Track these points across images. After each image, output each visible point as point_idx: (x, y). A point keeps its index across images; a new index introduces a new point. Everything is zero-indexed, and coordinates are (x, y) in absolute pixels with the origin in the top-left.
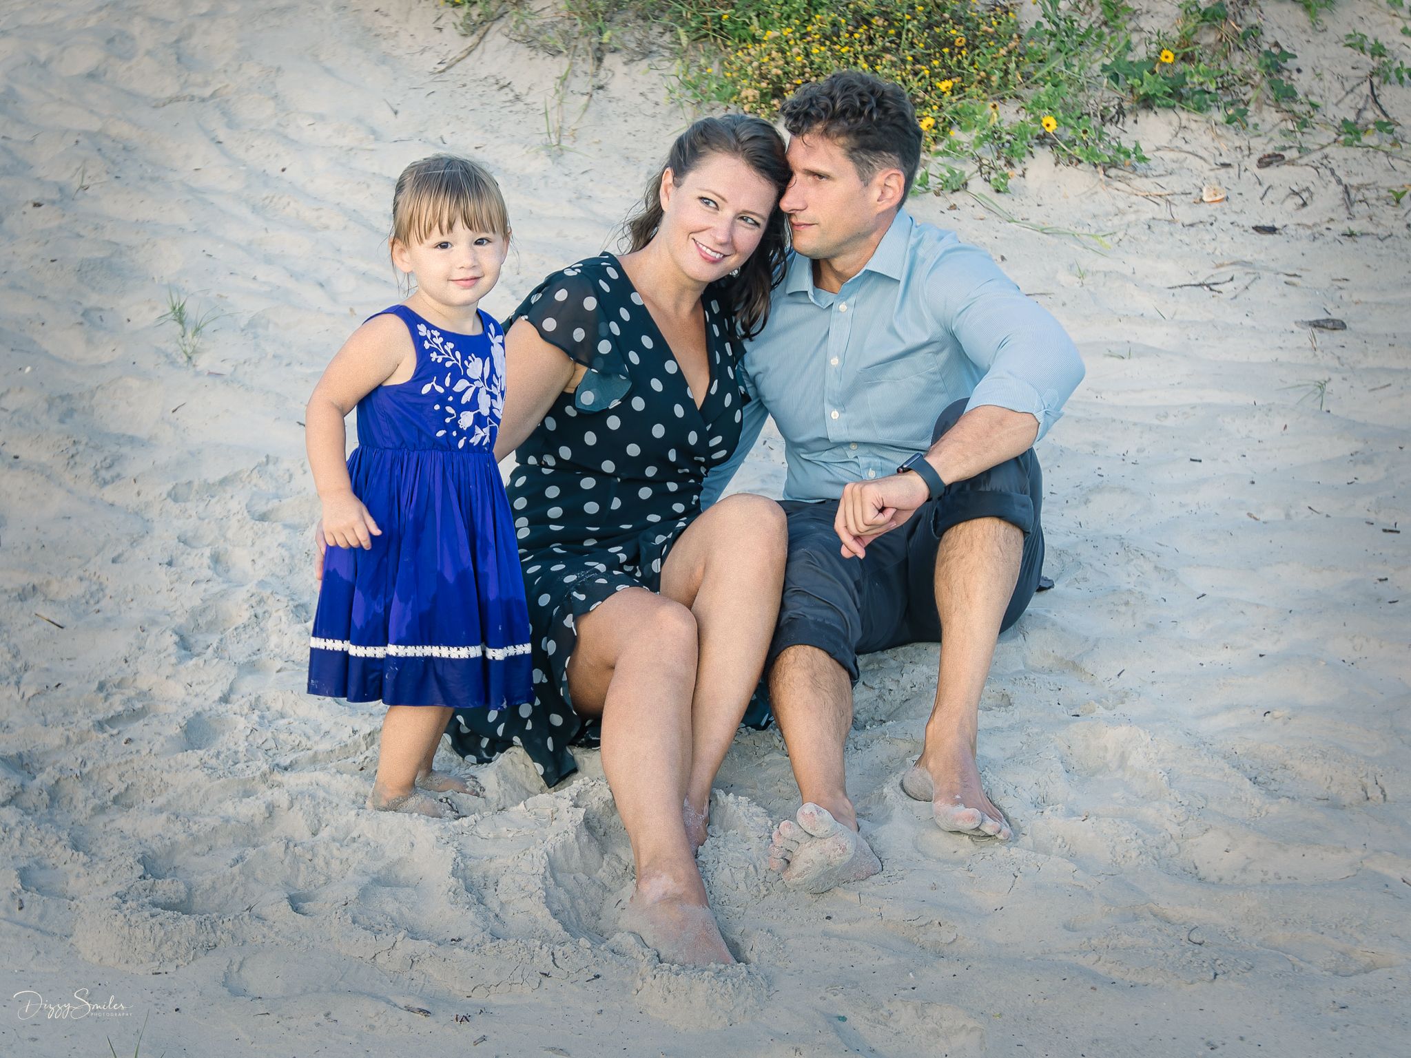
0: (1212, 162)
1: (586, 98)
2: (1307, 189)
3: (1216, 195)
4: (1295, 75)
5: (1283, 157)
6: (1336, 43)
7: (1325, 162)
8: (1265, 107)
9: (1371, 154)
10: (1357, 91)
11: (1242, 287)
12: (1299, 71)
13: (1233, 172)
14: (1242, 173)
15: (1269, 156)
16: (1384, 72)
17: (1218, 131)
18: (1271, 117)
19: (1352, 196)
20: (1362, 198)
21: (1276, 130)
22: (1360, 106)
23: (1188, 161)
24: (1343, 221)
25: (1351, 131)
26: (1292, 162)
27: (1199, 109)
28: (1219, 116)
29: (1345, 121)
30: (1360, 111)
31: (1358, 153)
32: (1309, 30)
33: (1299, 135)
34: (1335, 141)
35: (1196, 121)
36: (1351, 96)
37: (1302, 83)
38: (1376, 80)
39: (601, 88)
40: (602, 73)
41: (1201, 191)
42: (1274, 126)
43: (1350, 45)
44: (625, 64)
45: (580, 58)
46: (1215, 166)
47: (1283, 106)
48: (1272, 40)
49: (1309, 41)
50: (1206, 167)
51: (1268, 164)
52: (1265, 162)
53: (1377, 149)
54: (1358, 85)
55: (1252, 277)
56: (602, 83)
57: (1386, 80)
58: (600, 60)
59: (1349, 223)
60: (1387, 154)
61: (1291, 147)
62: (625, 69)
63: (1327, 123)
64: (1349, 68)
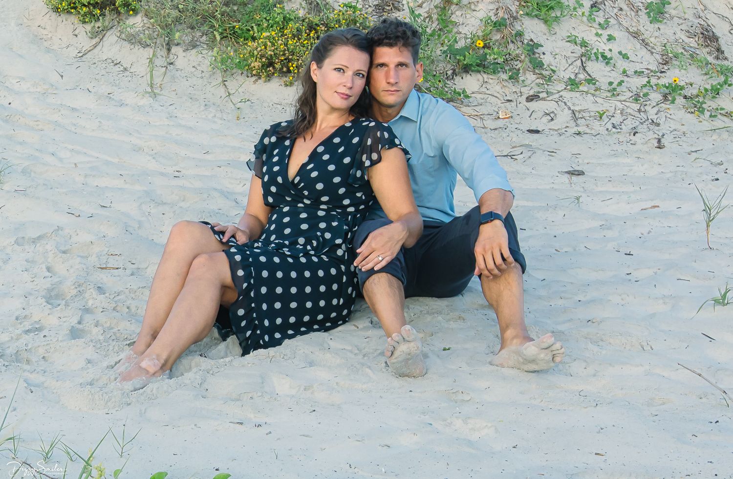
0: (502, 99)
1: (165, 69)
2: (553, 112)
3: (506, 115)
4: (542, 56)
5: (539, 97)
6: (562, 40)
7: (561, 99)
8: (527, 72)
9: (584, 95)
10: (575, 64)
11: (527, 157)
12: (544, 54)
13: (514, 104)
14: (518, 104)
15: (532, 96)
16: (588, 54)
17: (504, 84)
18: (530, 77)
19: (577, 116)
20: (582, 116)
21: (534, 83)
22: (576, 72)
23: (489, 99)
24: (573, 128)
25: (573, 84)
26: (544, 99)
27: (494, 72)
28: (505, 76)
29: (570, 78)
30: (577, 74)
31: (578, 95)
32: (548, 34)
33: (546, 86)
34: (565, 89)
35: (492, 79)
36: (571, 67)
37: (546, 59)
38: (584, 59)
39: (172, 64)
40: (171, 56)
41: (498, 113)
42: (533, 82)
43: (569, 41)
44: (184, 51)
45: (159, 49)
46: (504, 101)
47: (537, 71)
48: (529, 38)
49: (548, 39)
50: (499, 102)
51: (532, 100)
52: (530, 99)
53: (587, 93)
54: (575, 61)
55: (532, 152)
56: (172, 61)
57: (589, 59)
58: (169, 50)
59: (577, 128)
60: (593, 95)
61: (543, 92)
62: (184, 54)
63: (560, 80)
64: (570, 53)
